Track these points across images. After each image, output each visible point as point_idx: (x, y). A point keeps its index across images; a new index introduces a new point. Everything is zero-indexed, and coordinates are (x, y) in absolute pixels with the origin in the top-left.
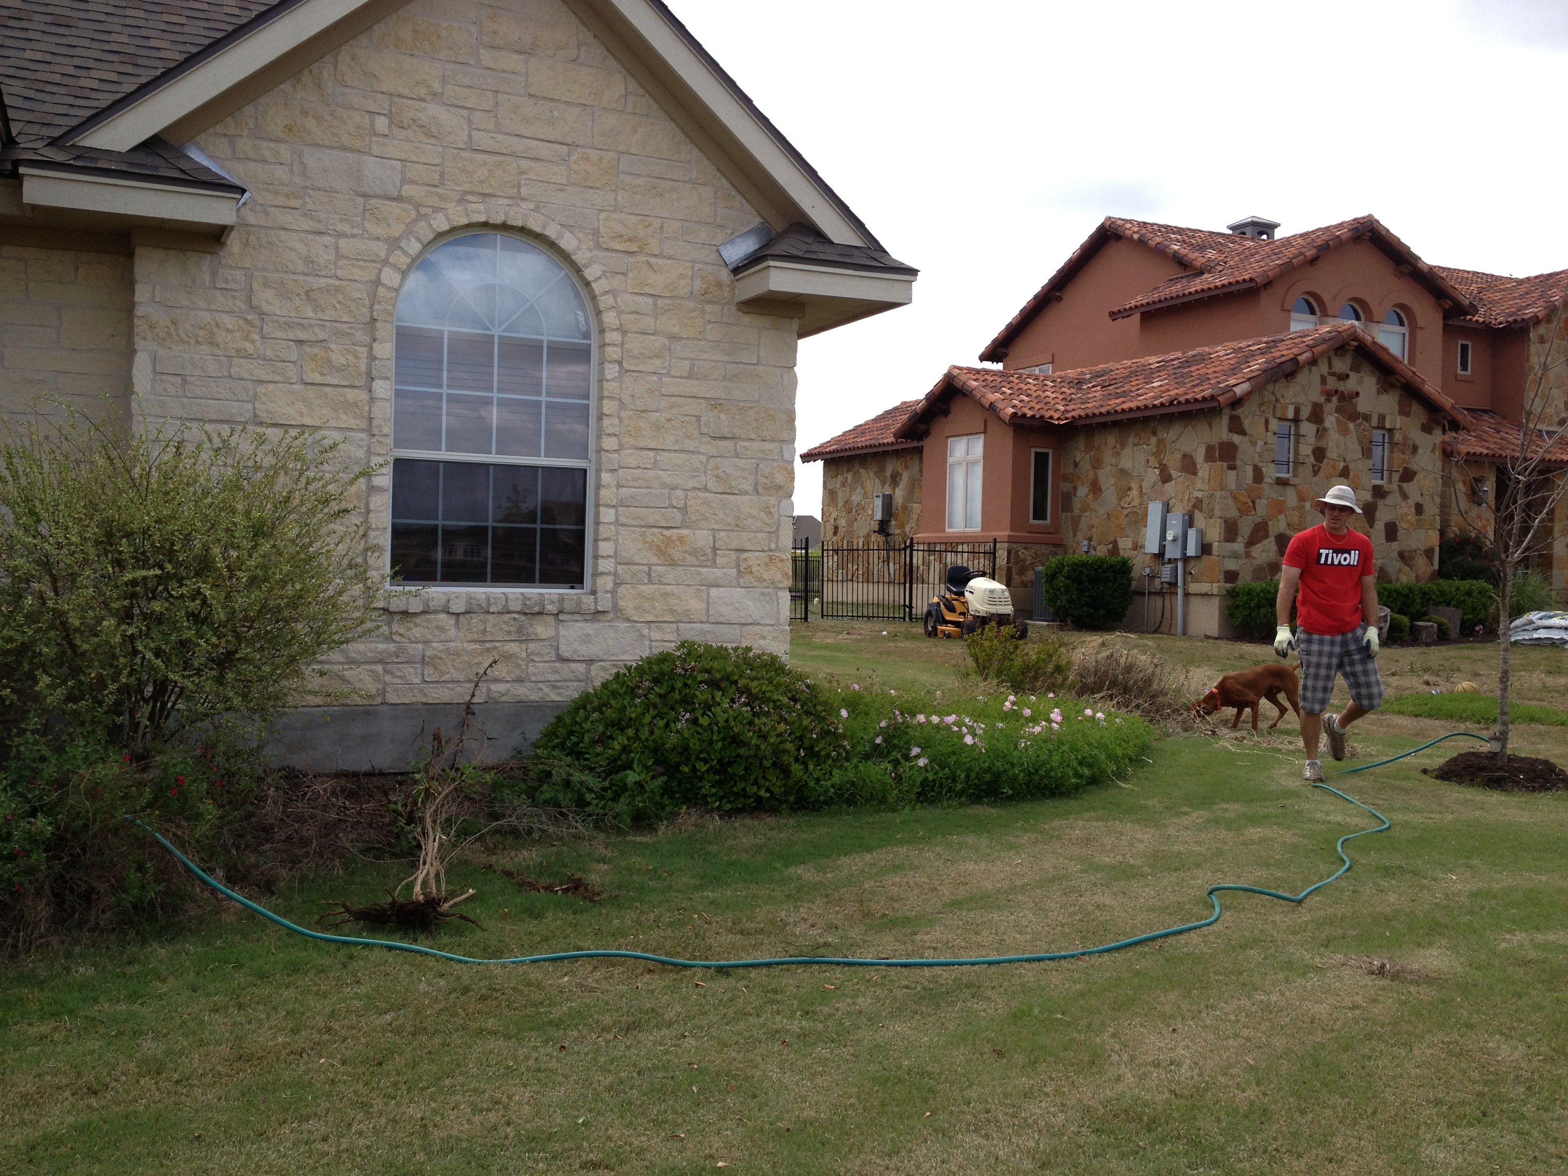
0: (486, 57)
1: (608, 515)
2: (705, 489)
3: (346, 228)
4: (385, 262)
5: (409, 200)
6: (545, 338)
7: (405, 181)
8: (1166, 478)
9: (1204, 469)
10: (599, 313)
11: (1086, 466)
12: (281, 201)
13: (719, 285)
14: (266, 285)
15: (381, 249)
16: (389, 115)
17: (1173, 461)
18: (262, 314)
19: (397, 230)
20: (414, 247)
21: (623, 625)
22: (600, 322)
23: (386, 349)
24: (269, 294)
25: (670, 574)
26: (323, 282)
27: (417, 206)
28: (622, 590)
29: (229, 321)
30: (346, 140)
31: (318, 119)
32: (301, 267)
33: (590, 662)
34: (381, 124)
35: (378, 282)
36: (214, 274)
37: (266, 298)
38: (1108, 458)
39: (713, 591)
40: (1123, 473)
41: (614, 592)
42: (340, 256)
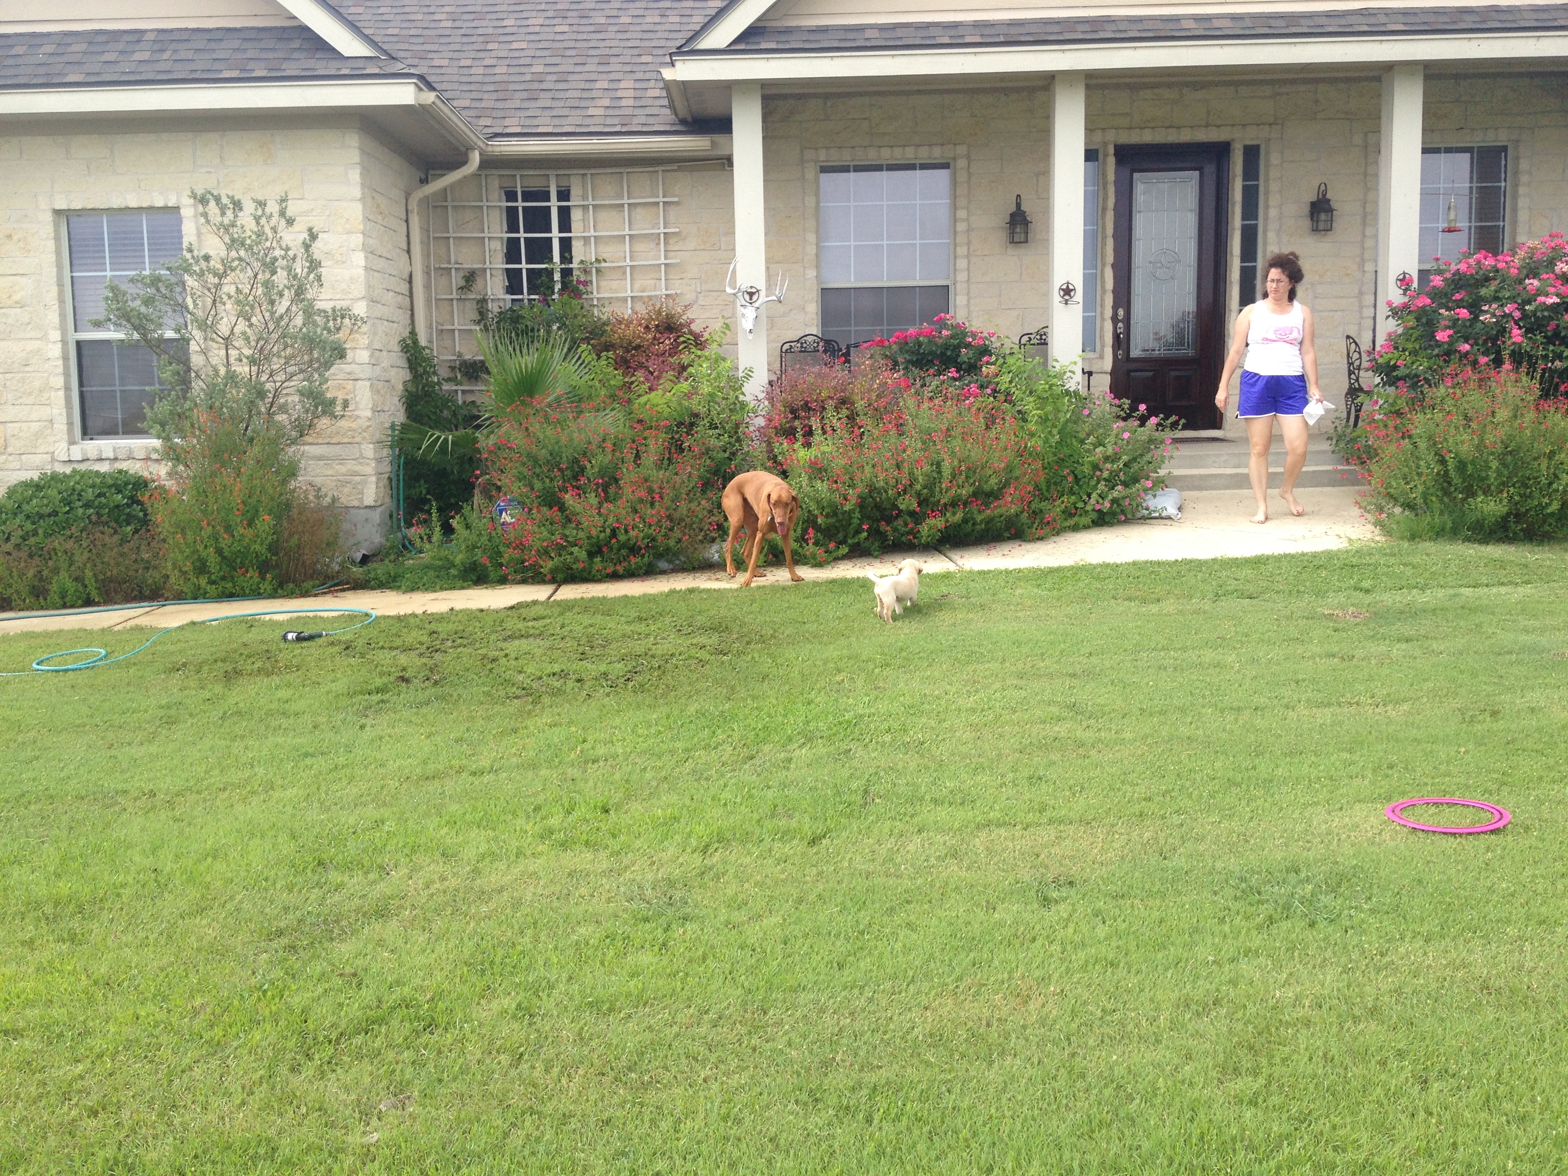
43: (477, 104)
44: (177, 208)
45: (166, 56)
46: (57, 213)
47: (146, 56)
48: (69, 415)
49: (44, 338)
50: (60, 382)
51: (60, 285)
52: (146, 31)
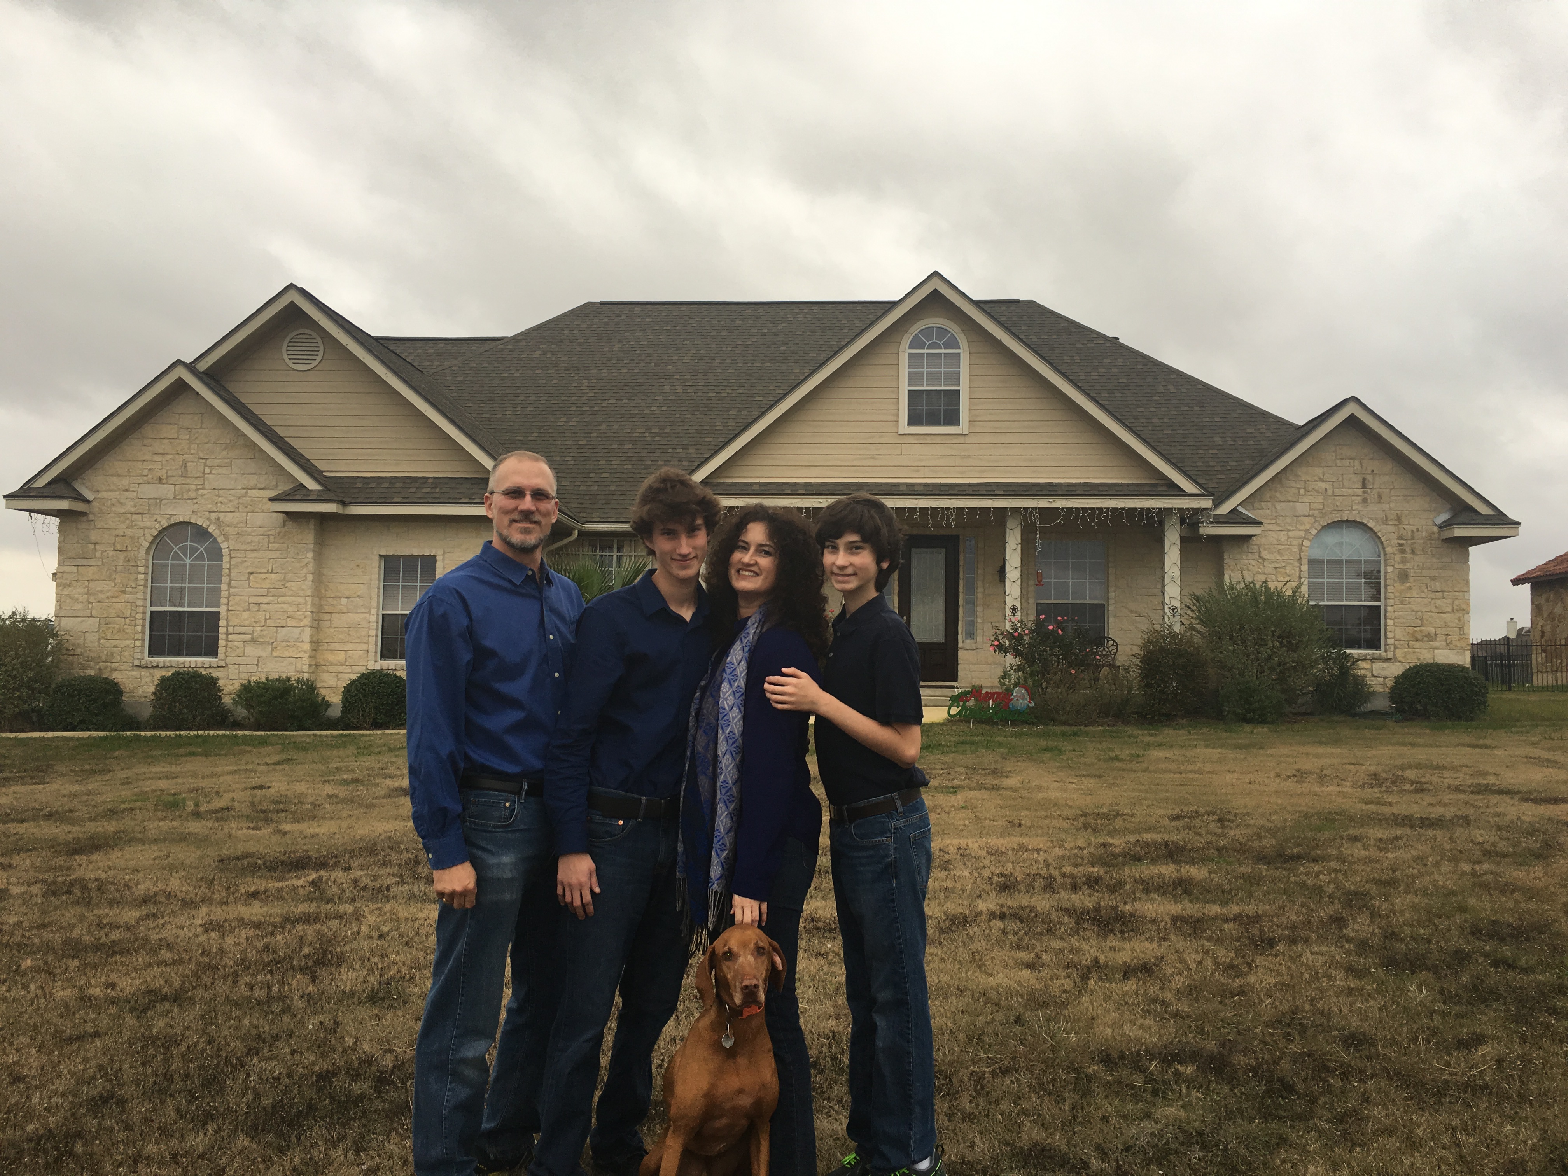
0: (1339, 463)
1: (1390, 622)
2: (1431, 612)
3: (1291, 528)
4: (1305, 538)
5: (1313, 516)
6: (1363, 559)
7: (1311, 509)
10: (1384, 548)
12: (1269, 521)
13: (1434, 533)
14: (1265, 549)
15: (1302, 534)
16: (1305, 488)
18: (1264, 559)
19: (1308, 527)
20: (1314, 532)
21: (1398, 664)
22: (1385, 551)
23: (1305, 568)
24: (1266, 552)
25: (1417, 644)
26: (1283, 547)
27: (1315, 517)
28: (1397, 651)
29: (1253, 562)
30: (1290, 499)
31: (1281, 493)
32: (1275, 542)
33: (1385, 678)
34: (1302, 491)
35: (1302, 545)
36: (1248, 547)
37: (1265, 554)
39: (1436, 651)
41: (1394, 652)
42: (1289, 537)
43: (579, 506)
44: (435, 556)
45: (437, 490)
46: (380, 555)
47: (428, 490)
48: (376, 649)
49: (369, 613)
50: (373, 633)
51: (379, 588)
52: (428, 478)
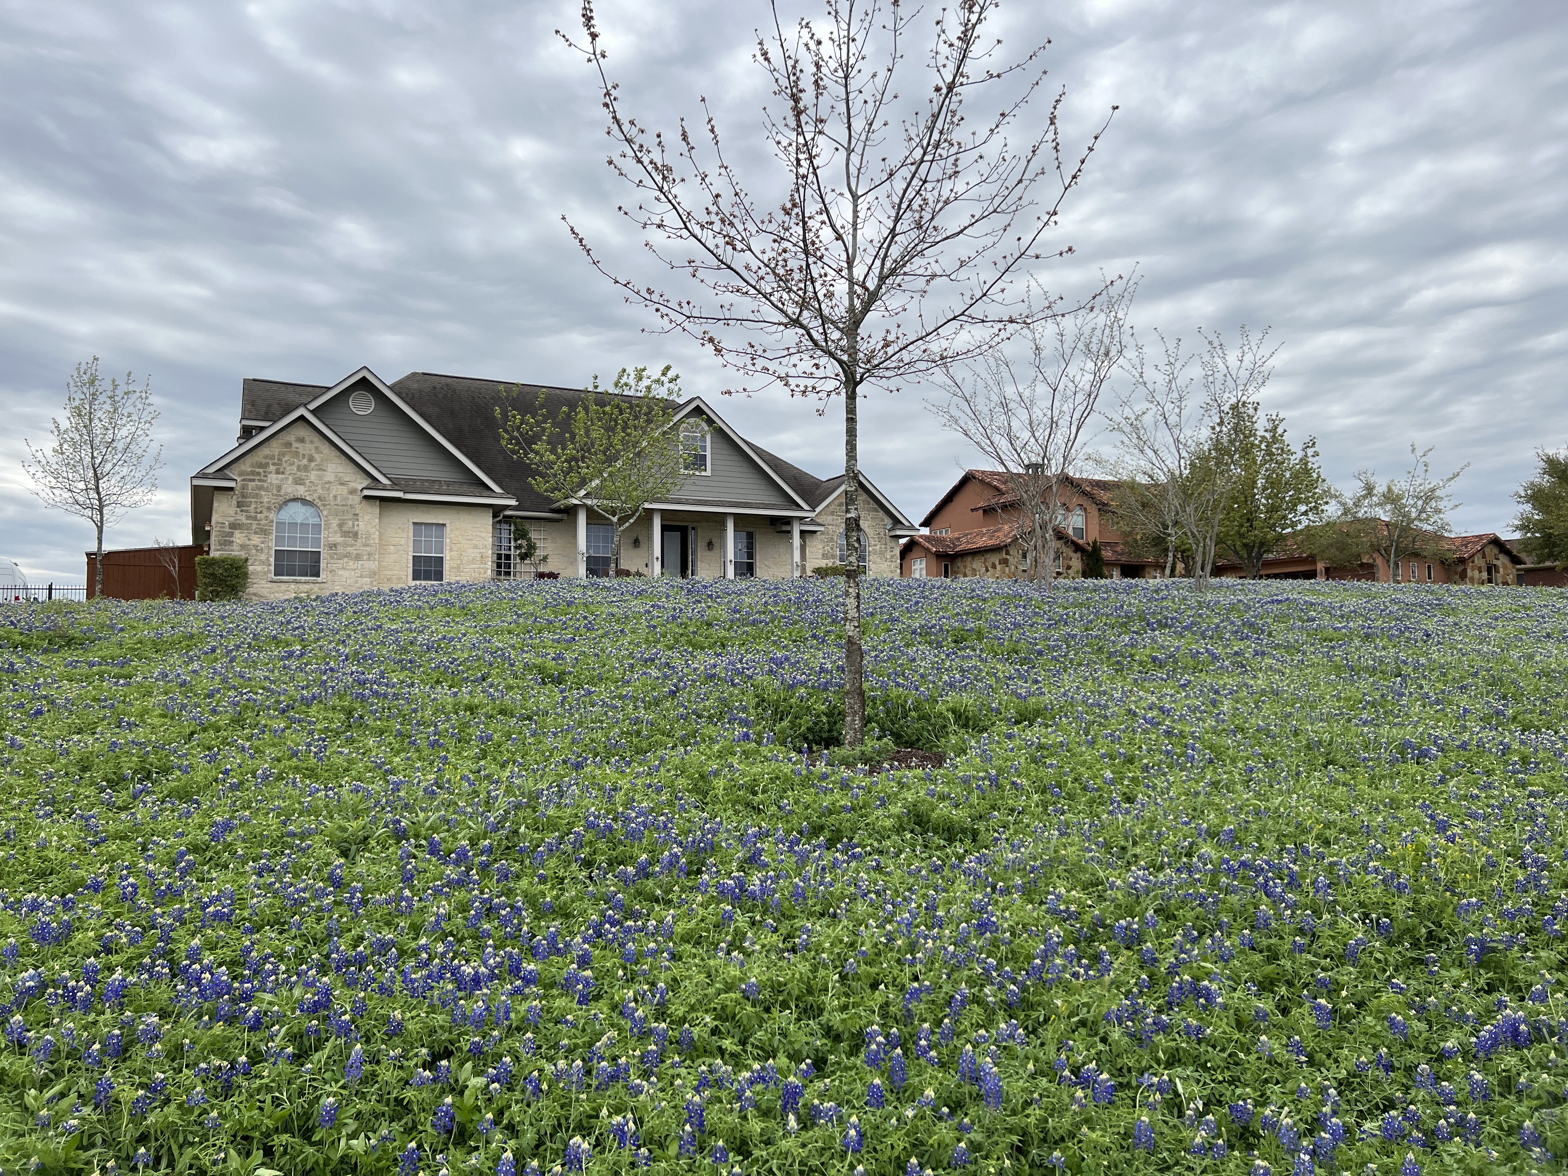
8: (987, 570)
9: (999, 567)
10: (868, 539)
11: (962, 568)
13: (886, 533)
17: (989, 565)
22: (868, 541)
36: (816, 536)
38: (969, 565)
40: (974, 570)
44: (445, 524)
45: (451, 488)
46: (412, 522)
47: (446, 487)
48: (411, 574)
49: (407, 554)
50: (409, 565)
51: (413, 542)
52: (442, 481)
